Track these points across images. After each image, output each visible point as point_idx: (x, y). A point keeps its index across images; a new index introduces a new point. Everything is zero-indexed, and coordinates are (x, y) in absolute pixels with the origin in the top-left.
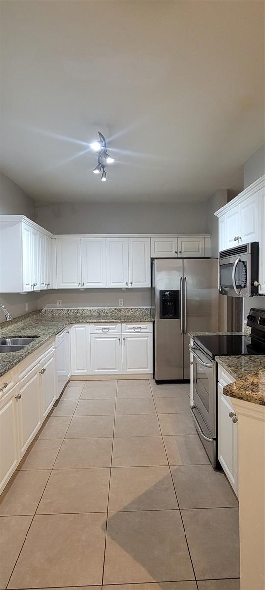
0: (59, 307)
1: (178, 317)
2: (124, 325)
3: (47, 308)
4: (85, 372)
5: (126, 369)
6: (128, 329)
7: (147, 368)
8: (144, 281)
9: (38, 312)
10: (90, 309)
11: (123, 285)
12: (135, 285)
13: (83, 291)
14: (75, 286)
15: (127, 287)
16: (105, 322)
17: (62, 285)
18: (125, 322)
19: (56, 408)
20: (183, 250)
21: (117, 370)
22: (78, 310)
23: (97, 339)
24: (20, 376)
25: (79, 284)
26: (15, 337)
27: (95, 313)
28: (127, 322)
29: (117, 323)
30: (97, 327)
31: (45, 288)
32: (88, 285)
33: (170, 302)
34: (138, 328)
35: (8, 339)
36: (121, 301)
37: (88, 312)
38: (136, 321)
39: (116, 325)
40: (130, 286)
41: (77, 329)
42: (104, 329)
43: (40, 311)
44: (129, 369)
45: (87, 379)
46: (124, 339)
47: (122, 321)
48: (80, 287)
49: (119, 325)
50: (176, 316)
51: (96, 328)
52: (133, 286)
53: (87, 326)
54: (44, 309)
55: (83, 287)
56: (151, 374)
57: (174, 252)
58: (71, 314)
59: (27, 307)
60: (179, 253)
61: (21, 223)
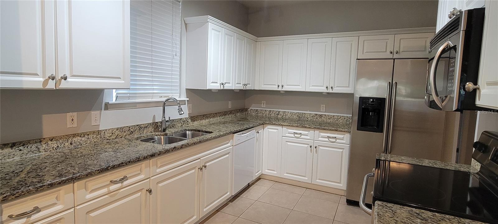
0: (263, 108)
1: (382, 131)
2: (317, 132)
3: (253, 107)
4: (274, 173)
5: (317, 179)
6: (322, 137)
7: (340, 183)
8: (348, 86)
9: (244, 110)
10: (291, 112)
11: (323, 89)
12: (336, 90)
13: (283, 93)
14: (275, 88)
15: (328, 91)
16: (297, 127)
17: (262, 86)
18: (318, 129)
19: (230, 203)
20: (401, 50)
21: (307, 179)
22: (279, 112)
23: (288, 143)
24: (158, 170)
25: (278, 86)
26: (195, 130)
27: (295, 117)
28: (320, 129)
29: (309, 129)
30: (289, 130)
31: (242, 88)
32: (287, 88)
33: (372, 112)
34: (333, 138)
35: (188, 132)
36: (323, 107)
37: (289, 115)
38: (331, 130)
39: (309, 131)
40: (330, 91)
41: (270, 130)
42: (297, 133)
43: (246, 110)
44: (319, 179)
45: (277, 181)
46: (316, 147)
47: (315, 128)
48: (280, 89)
49: (312, 132)
50: (379, 129)
51: (288, 132)
52: (334, 91)
53: (280, 128)
54: (250, 108)
55: (282, 90)
56: (345, 190)
57: (388, 52)
58: (273, 115)
59: (230, 105)
60: (395, 54)
61: (208, 23)
